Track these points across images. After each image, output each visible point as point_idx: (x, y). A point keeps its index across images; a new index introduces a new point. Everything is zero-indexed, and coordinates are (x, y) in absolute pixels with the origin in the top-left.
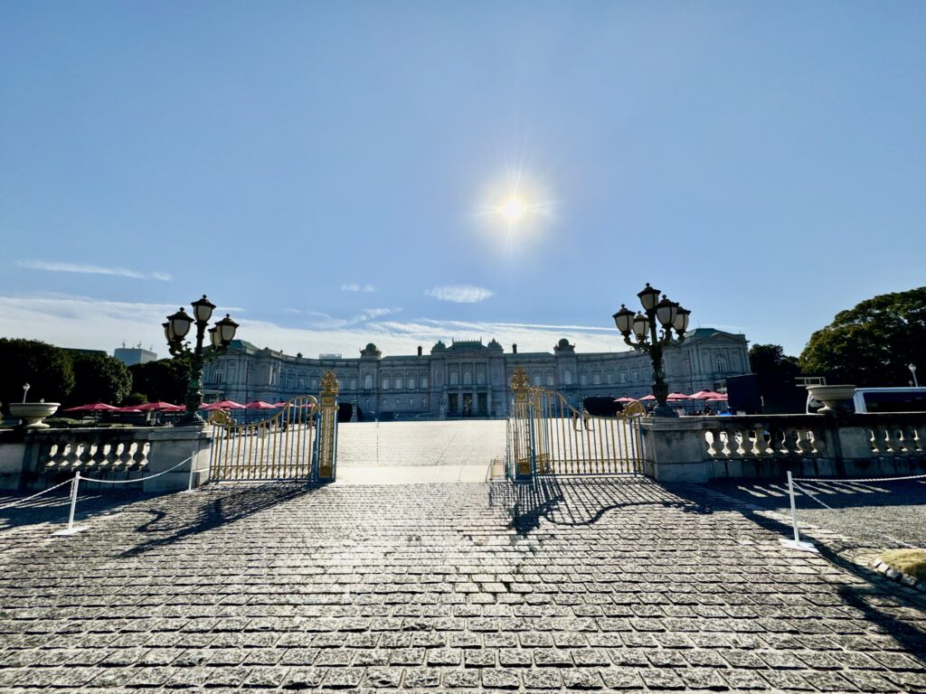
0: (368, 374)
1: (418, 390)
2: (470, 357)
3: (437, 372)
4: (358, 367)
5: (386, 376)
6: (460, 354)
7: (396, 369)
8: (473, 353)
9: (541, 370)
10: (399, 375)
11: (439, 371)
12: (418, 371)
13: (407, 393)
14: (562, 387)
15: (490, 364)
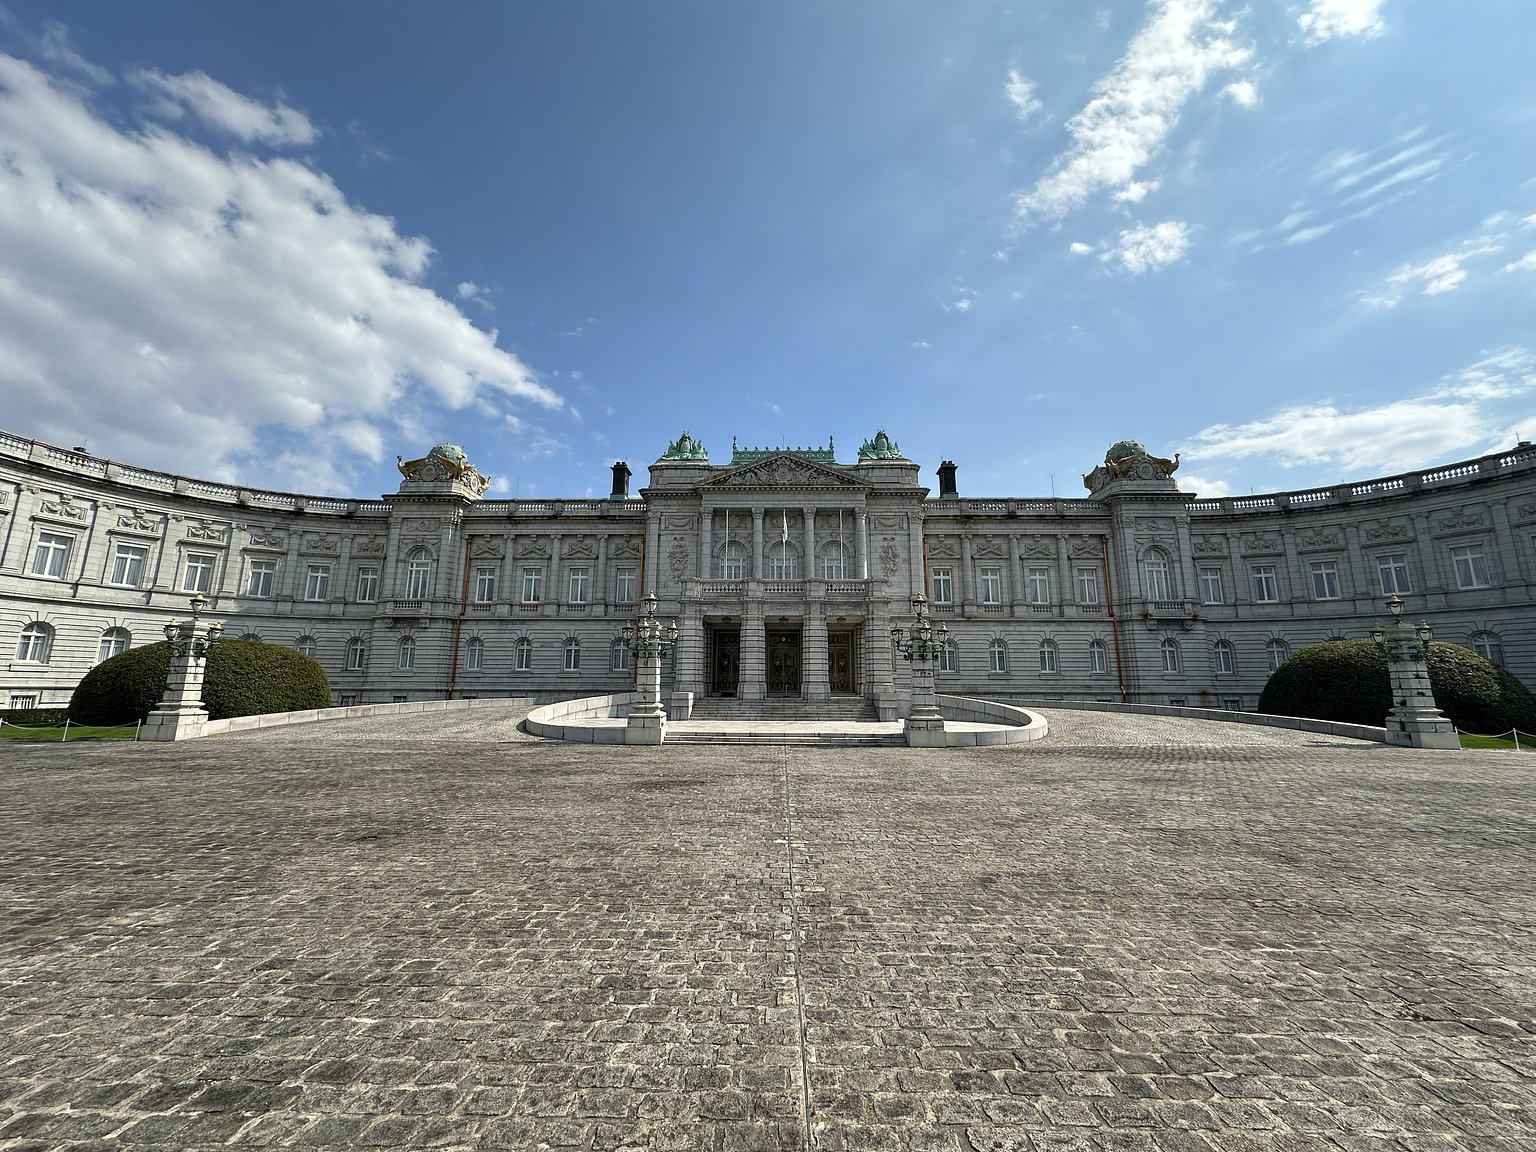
0: (418, 549)
1: (599, 610)
2: (793, 488)
3: (668, 544)
4: (384, 521)
5: (486, 559)
6: (756, 474)
7: (524, 532)
8: (808, 474)
9: (1052, 548)
10: (533, 555)
11: (678, 537)
12: (603, 540)
13: (557, 618)
14: (1138, 611)
15: (868, 518)
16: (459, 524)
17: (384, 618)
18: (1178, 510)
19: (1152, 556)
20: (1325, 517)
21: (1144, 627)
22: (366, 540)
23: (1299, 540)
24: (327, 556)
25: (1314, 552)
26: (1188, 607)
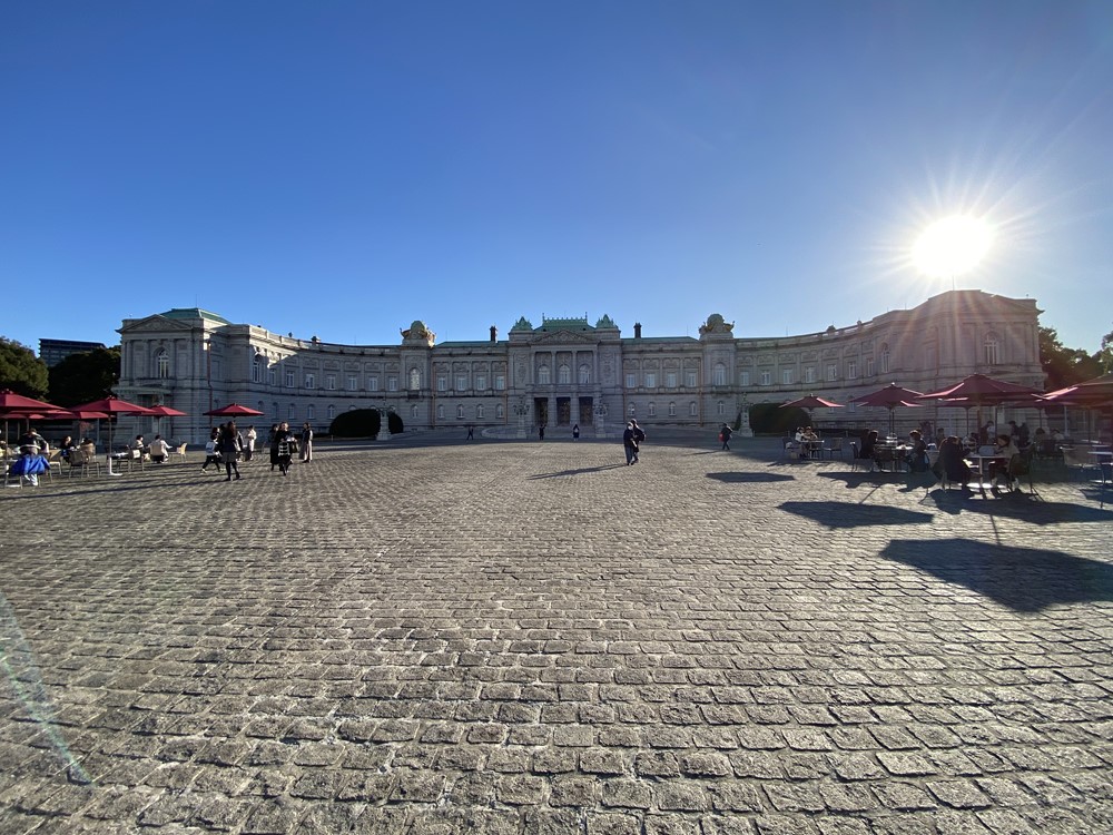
0: (414, 368)
1: (490, 393)
3: (518, 366)
4: (397, 357)
5: (441, 372)
6: (552, 337)
7: (457, 360)
9: (678, 364)
10: (461, 370)
11: (522, 363)
12: (489, 364)
13: (474, 396)
14: (709, 390)
15: (598, 354)
16: (429, 359)
17: (404, 397)
18: (731, 347)
19: (719, 366)
20: (790, 349)
21: (711, 396)
22: (390, 365)
23: (779, 359)
24: (375, 372)
25: (785, 364)
26: (731, 388)
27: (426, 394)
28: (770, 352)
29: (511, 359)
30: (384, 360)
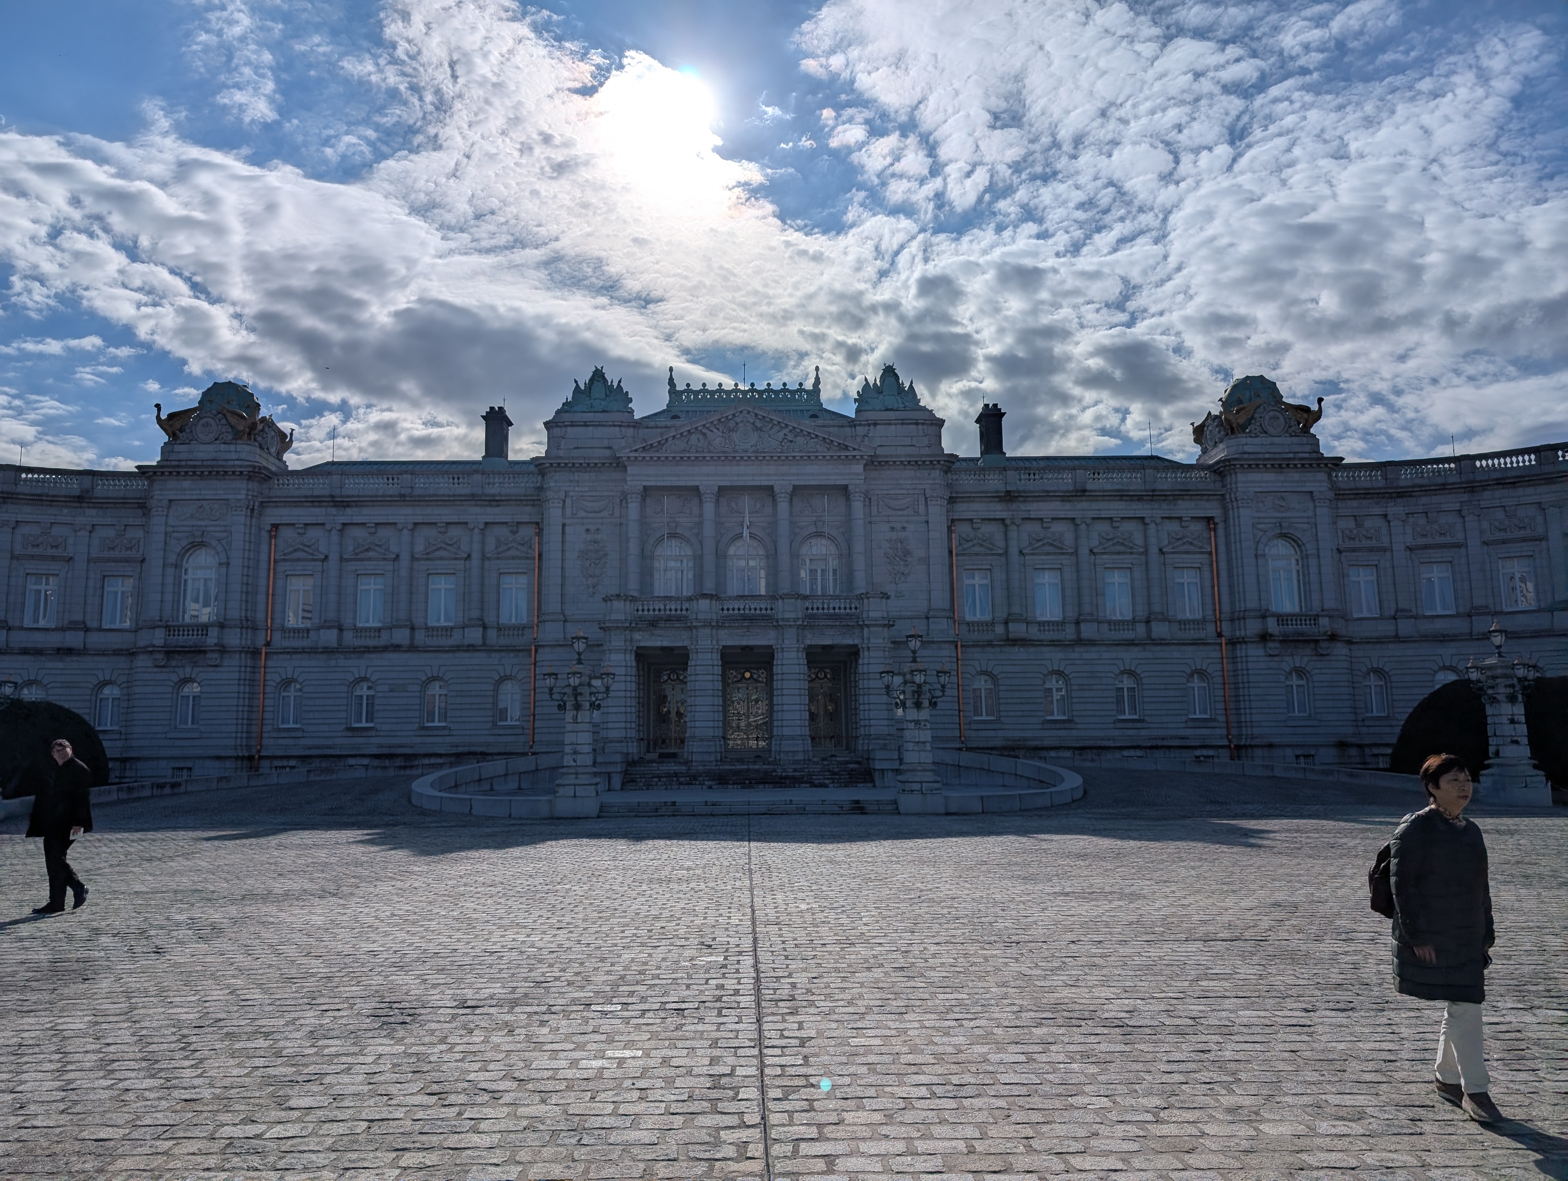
0: (196, 545)
1: (474, 636)
2: (760, 457)
3: (577, 538)
4: (142, 506)
5: (299, 560)
6: (704, 434)
7: (356, 520)
8: (781, 434)
9: (1138, 539)
10: (371, 554)
11: (592, 528)
12: (476, 531)
13: (412, 648)
14: (1252, 627)
15: (868, 499)
16: (256, 509)
17: (149, 651)
18: (1317, 482)
19: (1282, 548)
20: (1520, 491)
21: (1261, 652)
22: (111, 533)
23: (1485, 525)
24: (53, 558)
25: (1504, 542)
26: (1324, 622)
27: (233, 638)
28: (1451, 502)
29: (554, 514)
30: (90, 515)
